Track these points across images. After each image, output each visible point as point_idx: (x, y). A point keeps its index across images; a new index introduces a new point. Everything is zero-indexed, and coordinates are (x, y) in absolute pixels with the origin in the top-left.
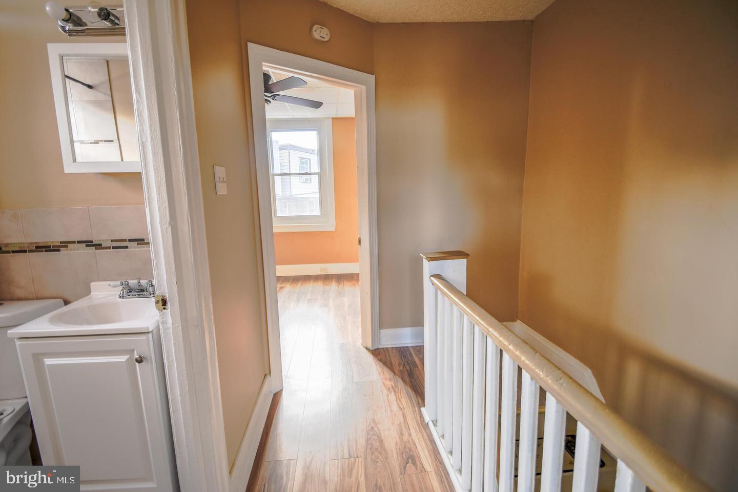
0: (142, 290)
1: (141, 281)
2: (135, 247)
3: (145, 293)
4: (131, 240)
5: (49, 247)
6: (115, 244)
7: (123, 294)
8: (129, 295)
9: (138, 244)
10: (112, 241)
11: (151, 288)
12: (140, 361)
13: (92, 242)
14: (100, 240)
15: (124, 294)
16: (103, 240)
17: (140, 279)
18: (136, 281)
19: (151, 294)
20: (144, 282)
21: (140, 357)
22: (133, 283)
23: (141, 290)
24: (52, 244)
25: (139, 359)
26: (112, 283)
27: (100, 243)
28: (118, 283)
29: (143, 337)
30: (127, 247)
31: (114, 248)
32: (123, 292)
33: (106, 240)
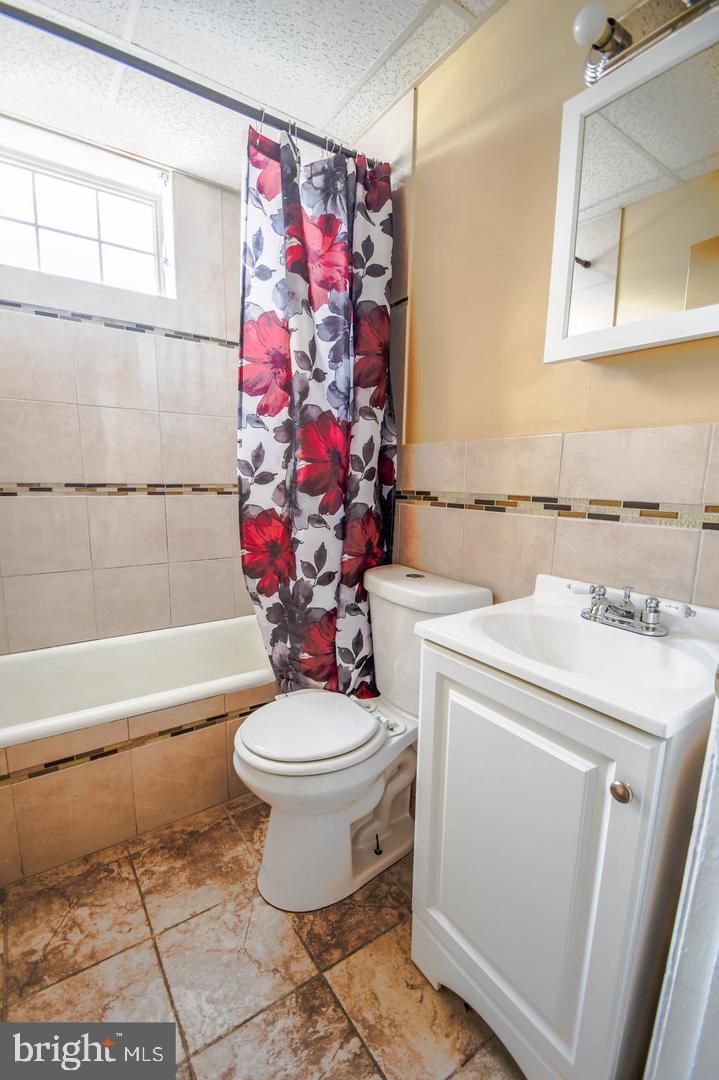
0: (630, 615)
1: (633, 595)
2: (633, 521)
3: (636, 621)
4: (628, 505)
5: (492, 502)
6: (595, 509)
7: (596, 614)
8: (607, 618)
9: (641, 515)
10: (591, 502)
11: (652, 615)
12: (622, 796)
13: (556, 500)
14: (570, 499)
15: (600, 613)
16: (574, 499)
17: (631, 589)
18: (622, 593)
19: (648, 629)
20: (638, 599)
21: (624, 787)
22: (614, 593)
23: (630, 613)
24: (496, 499)
25: (620, 791)
26: (576, 584)
27: (568, 504)
28: (587, 587)
29: (645, 745)
30: (616, 518)
31: (591, 516)
32: (597, 610)
33: (581, 500)
